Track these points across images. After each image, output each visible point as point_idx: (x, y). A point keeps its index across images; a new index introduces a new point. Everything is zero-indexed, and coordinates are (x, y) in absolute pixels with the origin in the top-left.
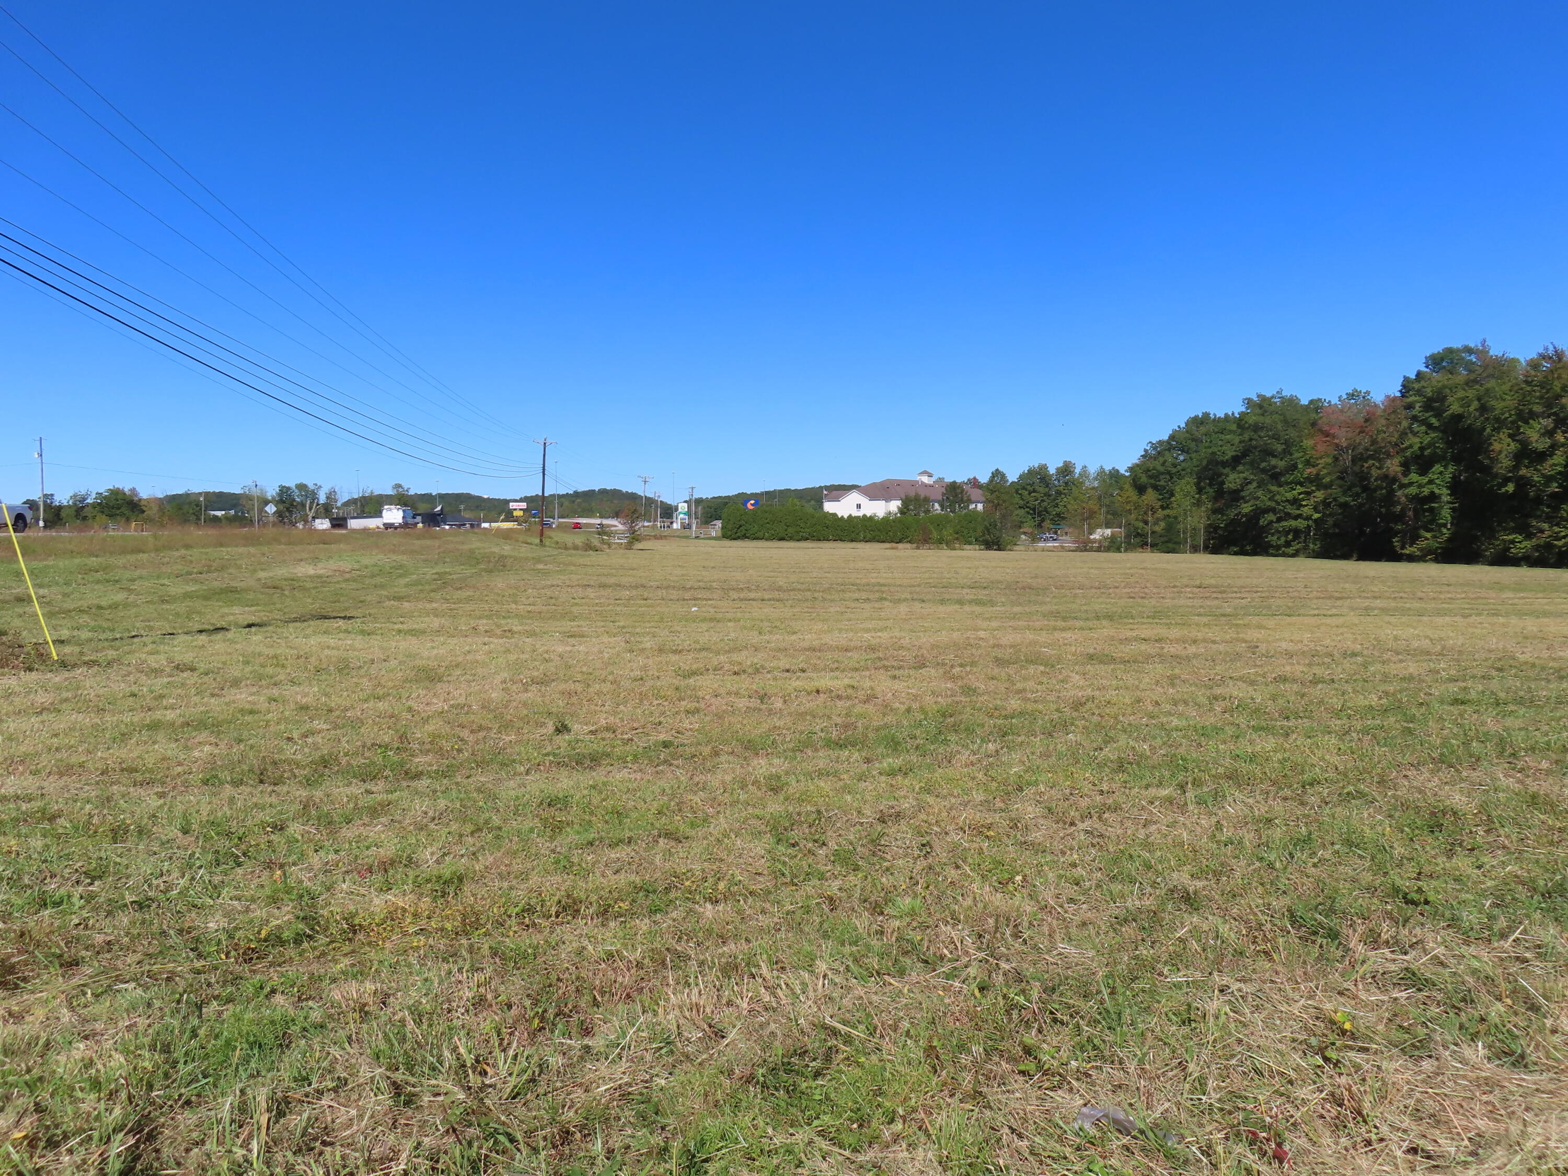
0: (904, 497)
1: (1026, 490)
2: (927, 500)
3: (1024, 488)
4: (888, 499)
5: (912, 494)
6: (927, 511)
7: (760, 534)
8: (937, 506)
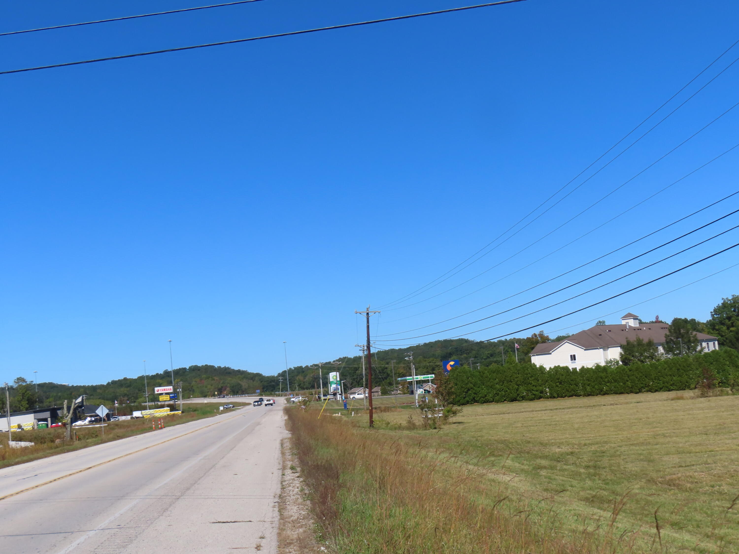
0: (625, 343)
1: (723, 324)
2: (650, 344)
3: (722, 323)
4: (605, 347)
5: (633, 338)
6: (652, 357)
7: (489, 397)
8: (661, 350)
